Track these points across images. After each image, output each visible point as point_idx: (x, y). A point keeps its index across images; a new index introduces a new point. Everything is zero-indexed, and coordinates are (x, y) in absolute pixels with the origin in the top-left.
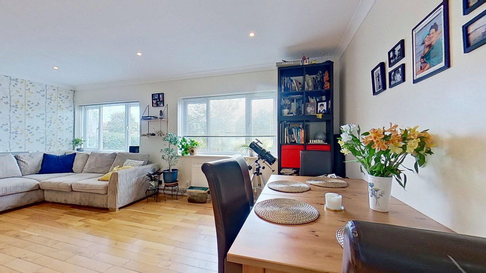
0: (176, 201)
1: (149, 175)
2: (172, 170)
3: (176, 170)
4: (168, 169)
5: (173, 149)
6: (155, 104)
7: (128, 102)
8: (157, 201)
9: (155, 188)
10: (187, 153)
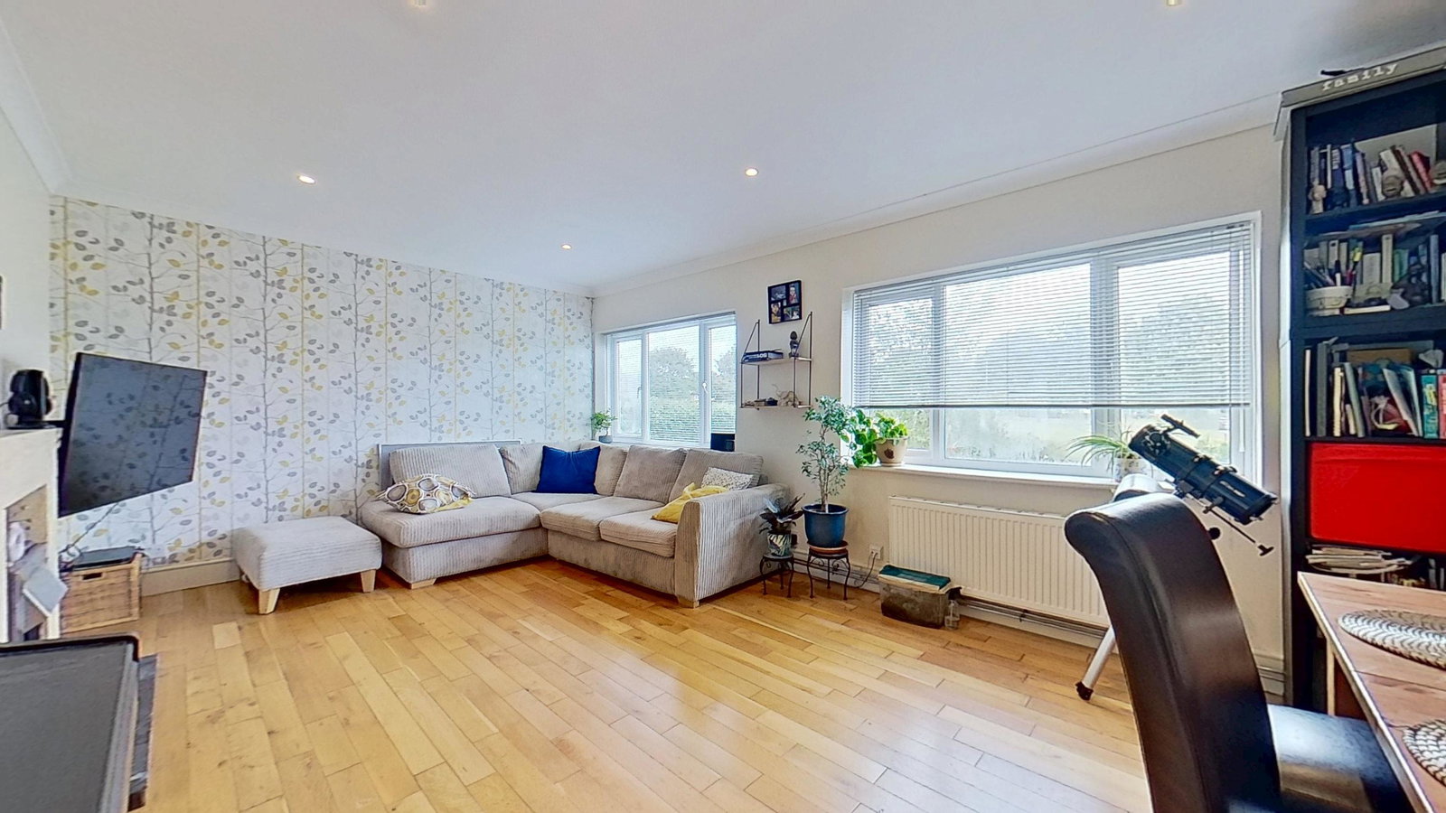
0: (843, 603)
1: (769, 517)
2: (832, 508)
3: (841, 509)
4: (818, 503)
5: (832, 445)
6: (777, 315)
7: (705, 317)
8: (789, 596)
9: (785, 555)
10: (870, 460)
